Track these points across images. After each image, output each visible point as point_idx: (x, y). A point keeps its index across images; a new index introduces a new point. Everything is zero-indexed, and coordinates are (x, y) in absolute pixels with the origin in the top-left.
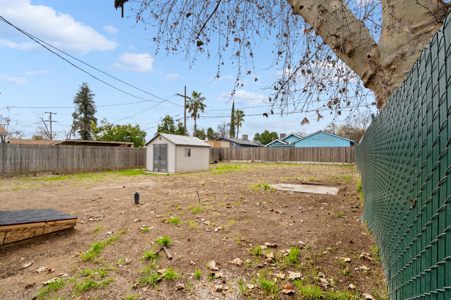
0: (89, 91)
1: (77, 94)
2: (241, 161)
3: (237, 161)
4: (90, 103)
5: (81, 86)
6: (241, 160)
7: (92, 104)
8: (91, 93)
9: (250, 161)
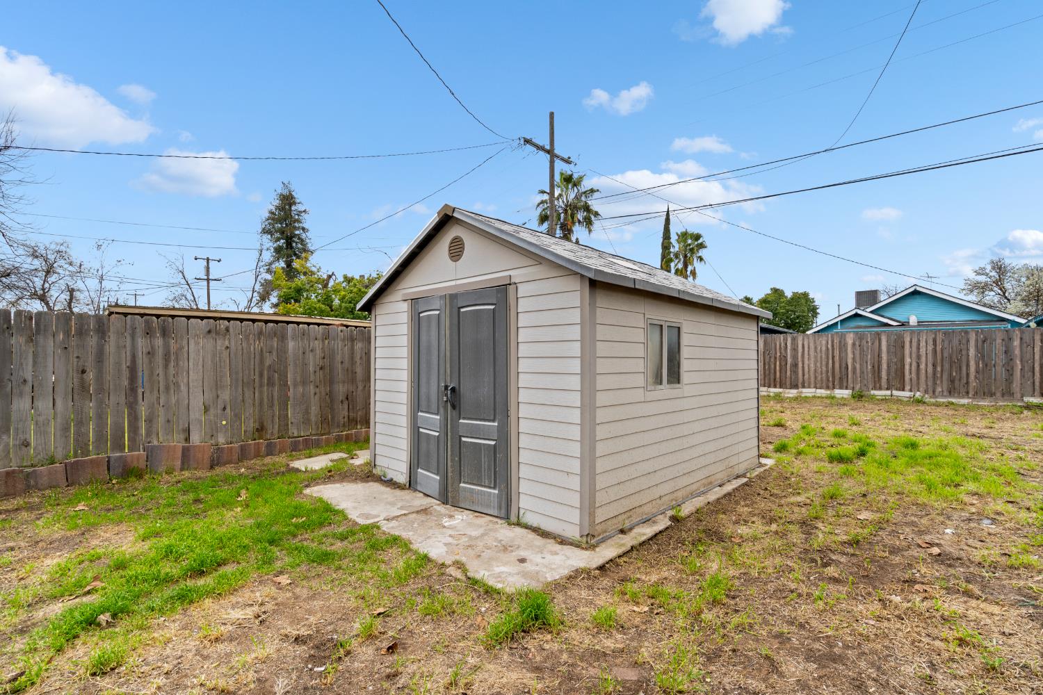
0: (295, 203)
1: (272, 213)
2: (793, 393)
3: (772, 390)
4: (297, 232)
5: (279, 191)
6: (796, 387)
7: (303, 236)
8: (301, 208)
9: (843, 393)
